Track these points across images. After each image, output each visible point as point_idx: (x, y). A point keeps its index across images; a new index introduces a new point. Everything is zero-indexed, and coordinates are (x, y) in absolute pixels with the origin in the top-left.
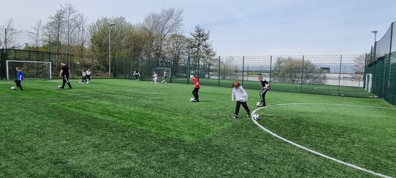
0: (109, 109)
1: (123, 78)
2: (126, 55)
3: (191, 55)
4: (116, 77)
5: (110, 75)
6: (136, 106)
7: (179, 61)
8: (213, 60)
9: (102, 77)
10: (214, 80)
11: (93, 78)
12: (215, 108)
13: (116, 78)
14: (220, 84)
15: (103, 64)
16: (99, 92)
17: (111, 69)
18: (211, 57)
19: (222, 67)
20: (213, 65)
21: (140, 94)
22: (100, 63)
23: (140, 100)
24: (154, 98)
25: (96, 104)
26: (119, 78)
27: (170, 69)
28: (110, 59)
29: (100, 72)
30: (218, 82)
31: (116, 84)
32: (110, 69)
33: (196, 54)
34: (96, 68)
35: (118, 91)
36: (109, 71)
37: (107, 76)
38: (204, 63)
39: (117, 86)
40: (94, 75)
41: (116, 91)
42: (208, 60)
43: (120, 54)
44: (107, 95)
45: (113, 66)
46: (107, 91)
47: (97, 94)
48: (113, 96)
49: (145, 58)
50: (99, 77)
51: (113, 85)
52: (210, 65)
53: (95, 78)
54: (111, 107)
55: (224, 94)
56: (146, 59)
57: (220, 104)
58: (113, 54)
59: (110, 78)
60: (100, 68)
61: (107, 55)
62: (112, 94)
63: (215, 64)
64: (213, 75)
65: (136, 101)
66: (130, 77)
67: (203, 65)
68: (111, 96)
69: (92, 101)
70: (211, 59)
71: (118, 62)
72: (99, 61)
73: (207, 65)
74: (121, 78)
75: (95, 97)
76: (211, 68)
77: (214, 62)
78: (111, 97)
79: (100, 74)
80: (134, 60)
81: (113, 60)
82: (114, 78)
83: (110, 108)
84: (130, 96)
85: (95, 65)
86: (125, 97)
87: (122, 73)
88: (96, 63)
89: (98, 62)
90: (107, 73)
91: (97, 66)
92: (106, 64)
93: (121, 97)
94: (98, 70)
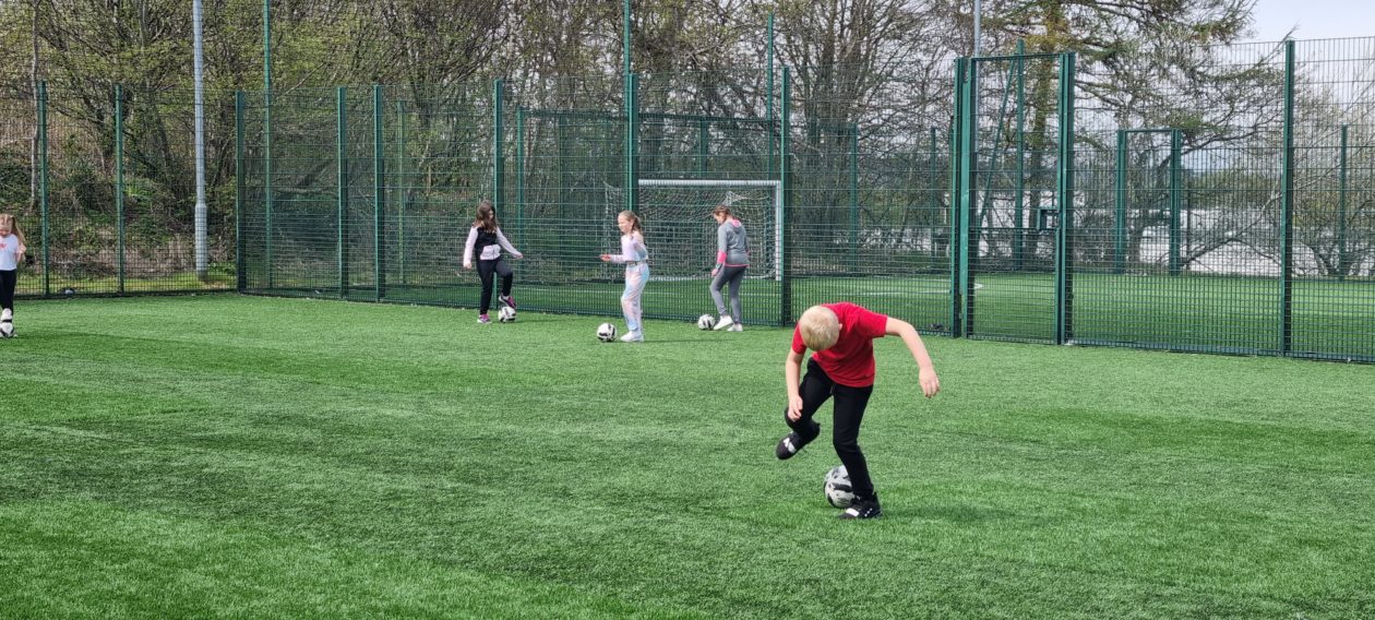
0: (199, 595)
1: (327, 292)
2: (345, 61)
3: (984, 41)
4: (255, 280)
5: (199, 258)
6: (451, 564)
7: (862, 109)
8: (1218, 80)
9: (133, 285)
10: (1228, 289)
11: (48, 296)
12: (1253, 587)
13: (260, 293)
14: (1295, 338)
15: (140, 156)
16: (104, 423)
17: (209, 201)
18: (1199, 54)
19: (1319, 154)
20: (1222, 134)
21: (488, 443)
22: (109, 153)
23: (492, 505)
24: (624, 480)
25: (81, 543)
26: (287, 292)
27: (771, 190)
28: (198, 111)
29: (105, 233)
30: (1275, 311)
31: (261, 344)
32: (200, 206)
33: (1040, 30)
34: (75, 202)
35: (283, 419)
36: (190, 218)
37: (178, 269)
38: (1122, 112)
39: (269, 363)
40: (51, 267)
41: (260, 421)
42: (1165, 88)
43: (291, 58)
44: (183, 457)
45: (230, 173)
46: (179, 419)
47: (86, 450)
48: (233, 461)
49: (532, 85)
50: (100, 286)
51: (227, 361)
52: (1186, 132)
53: (61, 296)
54: (217, 575)
55: (1343, 440)
56: (541, 98)
57: (1301, 543)
58: (228, 62)
59: (200, 293)
60: (112, 200)
61: (173, 65)
62: (224, 443)
63: (1244, 121)
64: (1221, 242)
65: (448, 516)
66: (389, 279)
67: (1111, 142)
68: (215, 461)
69: (47, 516)
70: (1192, 73)
71: (276, 138)
72: (100, 125)
73: (1158, 139)
74: (307, 291)
75: (65, 473)
76: (1196, 162)
77: (1230, 99)
78: (213, 479)
79: (105, 256)
80: (426, 110)
81: (228, 112)
82: (242, 288)
83: (210, 583)
84: (396, 468)
85: (65, 168)
86: (350, 474)
87: (314, 235)
88: (70, 146)
89: (90, 143)
90: (175, 245)
91: (78, 179)
92: (168, 159)
93: (308, 476)
94: (87, 213)
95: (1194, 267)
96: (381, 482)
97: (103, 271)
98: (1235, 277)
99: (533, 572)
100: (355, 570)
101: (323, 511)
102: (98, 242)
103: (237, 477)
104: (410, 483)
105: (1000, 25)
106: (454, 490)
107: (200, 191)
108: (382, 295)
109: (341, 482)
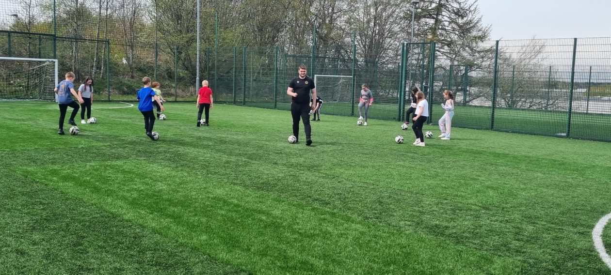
1: (230, 103)
3: (415, 40)
7: (380, 57)
8: (479, 52)
9: (179, 99)
10: (480, 110)
14: (495, 125)
15: (184, 65)
17: (200, 77)
18: (474, 45)
19: (506, 73)
20: (479, 67)
25: (134, 173)
29: (174, 85)
30: (490, 116)
32: (198, 78)
33: (430, 37)
36: (195, 82)
37: (191, 95)
38: (452, 60)
42: (465, 54)
44: (173, 148)
45: (206, 70)
48: (187, 150)
49: (289, 48)
50: (170, 99)
52: (470, 66)
55: (506, 155)
58: (206, 39)
60: (176, 76)
61: (193, 40)
63: (486, 63)
64: (478, 97)
65: (241, 169)
67: (448, 68)
68: (182, 150)
69: (128, 164)
70: (472, 50)
71: (219, 61)
73: (462, 68)
74: (225, 102)
76: (473, 74)
77: (483, 57)
78: (179, 155)
79: (173, 91)
81: (207, 52)
84: (231, 154)
85: (164, 67)
86: (217, 155)
87: (229, 89)
88: (166, 62)
89: (171, 60)
90: (191, 89)
91: (167, 70)
92: (191, 66)
93: (206, 156)
94: (169, 80)
95: (470, 103)
96: (225, 158)
97: (172, 95)
98: (481, 107)
99: (258, 188)
100: (208, 185)
101: (206, 166)
102: (171, 87)
103: (186, 154)
104: (233, 159)
105: (419, 35)
106: (245, 161)
107: (198, 75)
108: (244, 104)
109: (214, 158)
